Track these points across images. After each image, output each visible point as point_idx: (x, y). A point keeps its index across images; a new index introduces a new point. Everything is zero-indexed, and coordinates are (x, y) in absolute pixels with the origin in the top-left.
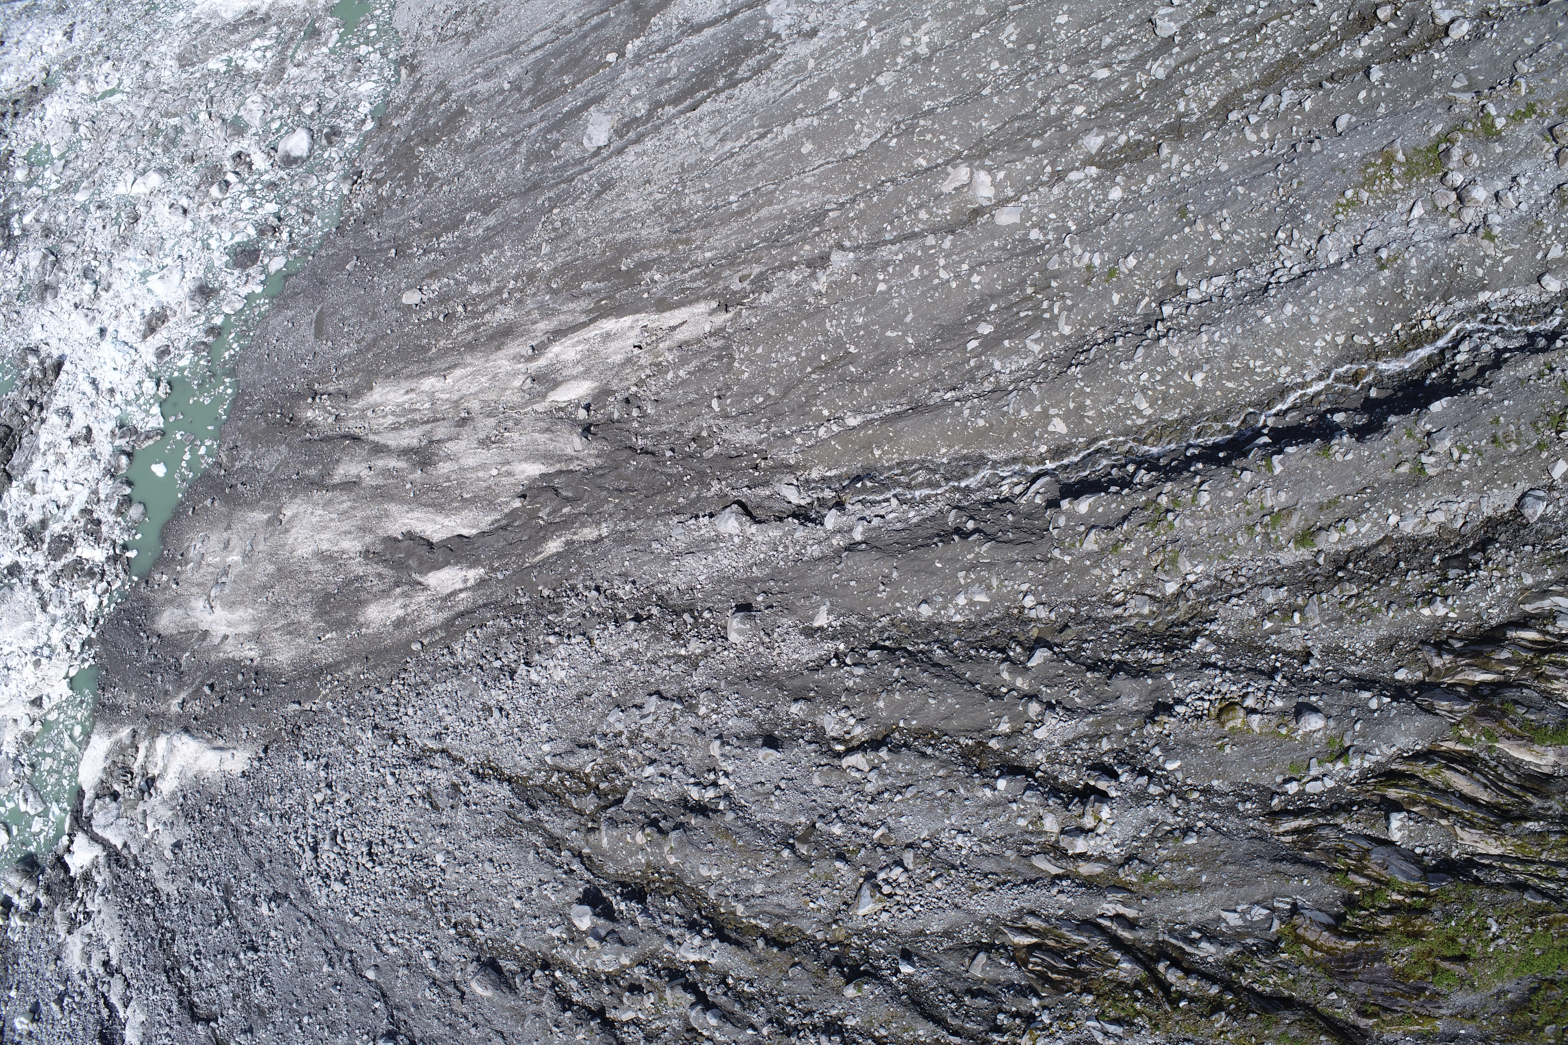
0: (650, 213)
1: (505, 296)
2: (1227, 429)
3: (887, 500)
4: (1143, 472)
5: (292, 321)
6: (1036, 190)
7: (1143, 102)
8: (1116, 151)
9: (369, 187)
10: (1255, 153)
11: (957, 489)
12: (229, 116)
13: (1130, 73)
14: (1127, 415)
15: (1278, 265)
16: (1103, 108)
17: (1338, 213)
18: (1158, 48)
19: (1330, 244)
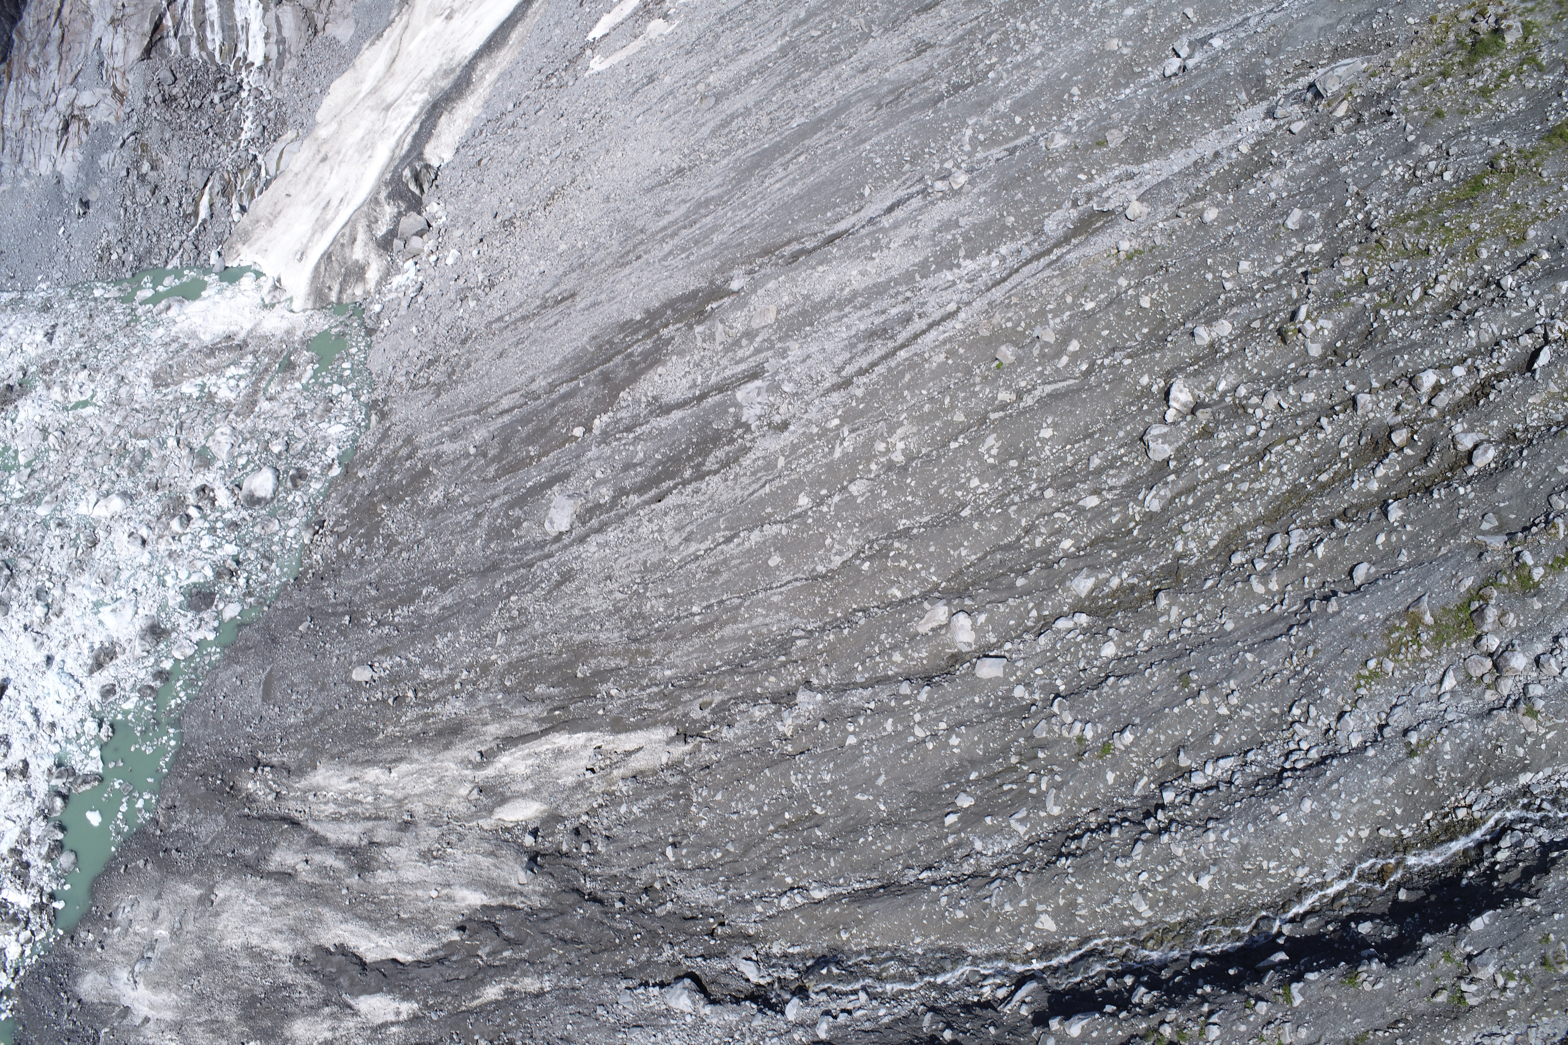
0: (610, 614)
1: (457, 686)
2: (1238, 936)
3: (855, 992)
4: (1143, 990)
5: (241, 677)
6: (1020, 636)
7: (1136, 540)
8: (1107, 596)
9: (330, 540)
10: (1264, 608)
11: (932, 986)
12: (197, 446)
13: (1121, 502)
14: (1123, 915)
15: (1292, 746)
16: (1092, 544)
17: (1359, 686)
18: (1151, 473)
19: (1352, 723)
